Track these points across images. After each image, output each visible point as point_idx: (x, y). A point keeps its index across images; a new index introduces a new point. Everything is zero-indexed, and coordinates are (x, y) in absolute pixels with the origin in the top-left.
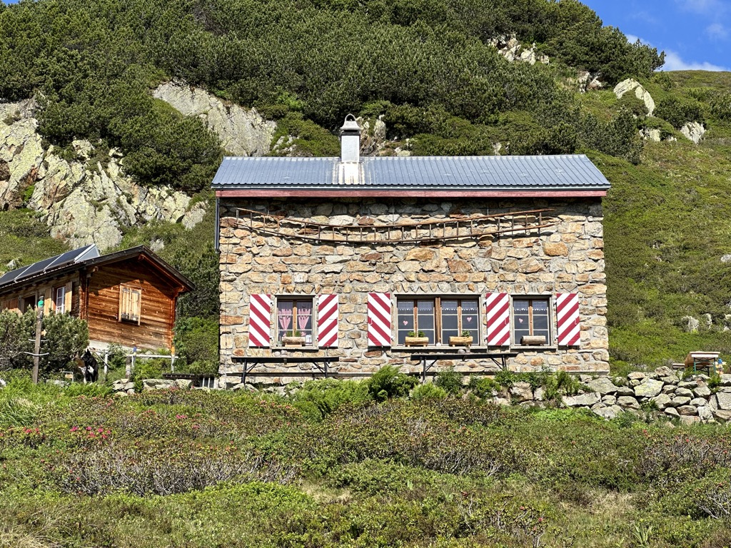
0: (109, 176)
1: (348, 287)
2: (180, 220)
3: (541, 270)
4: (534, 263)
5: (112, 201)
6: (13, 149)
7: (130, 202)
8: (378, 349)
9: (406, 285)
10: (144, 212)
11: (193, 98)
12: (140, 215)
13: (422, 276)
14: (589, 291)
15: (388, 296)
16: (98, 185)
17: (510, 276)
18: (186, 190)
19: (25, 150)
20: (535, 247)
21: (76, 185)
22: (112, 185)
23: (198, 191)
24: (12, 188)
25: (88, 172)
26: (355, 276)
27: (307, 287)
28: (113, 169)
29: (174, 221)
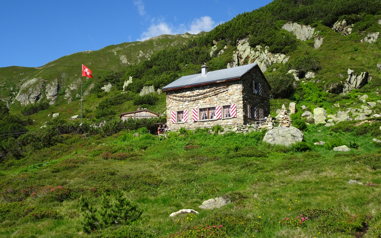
0: (265, 54)
1: (190, 107)
2: (282, 62)
3: (228, 99)
4: (227, 97)
5: (265, 60)
6: (243, 51)
7: (270, 59)
8: (195, 122)
9: (201, 106)
10: (274, 61)
11: (293, 26)
12: (272, 62)
13: (204, 104)
14: (239, 103)
15: (197, 109)
16: (262, 57)
17: (222, 101)
18: (284, 53)
19: (246, 51)
20: (227, 94)
21: (257, 58)
22: (266, 56)
23: (287, 53)
24: (243, 61)
25: (260, 54)
26: (191, 105)
27: (182, 109)
28: (266, 51)
29: (280, 62)
